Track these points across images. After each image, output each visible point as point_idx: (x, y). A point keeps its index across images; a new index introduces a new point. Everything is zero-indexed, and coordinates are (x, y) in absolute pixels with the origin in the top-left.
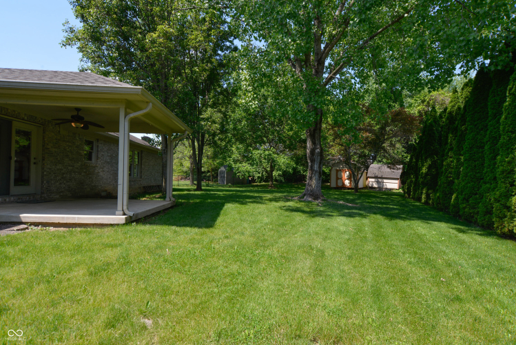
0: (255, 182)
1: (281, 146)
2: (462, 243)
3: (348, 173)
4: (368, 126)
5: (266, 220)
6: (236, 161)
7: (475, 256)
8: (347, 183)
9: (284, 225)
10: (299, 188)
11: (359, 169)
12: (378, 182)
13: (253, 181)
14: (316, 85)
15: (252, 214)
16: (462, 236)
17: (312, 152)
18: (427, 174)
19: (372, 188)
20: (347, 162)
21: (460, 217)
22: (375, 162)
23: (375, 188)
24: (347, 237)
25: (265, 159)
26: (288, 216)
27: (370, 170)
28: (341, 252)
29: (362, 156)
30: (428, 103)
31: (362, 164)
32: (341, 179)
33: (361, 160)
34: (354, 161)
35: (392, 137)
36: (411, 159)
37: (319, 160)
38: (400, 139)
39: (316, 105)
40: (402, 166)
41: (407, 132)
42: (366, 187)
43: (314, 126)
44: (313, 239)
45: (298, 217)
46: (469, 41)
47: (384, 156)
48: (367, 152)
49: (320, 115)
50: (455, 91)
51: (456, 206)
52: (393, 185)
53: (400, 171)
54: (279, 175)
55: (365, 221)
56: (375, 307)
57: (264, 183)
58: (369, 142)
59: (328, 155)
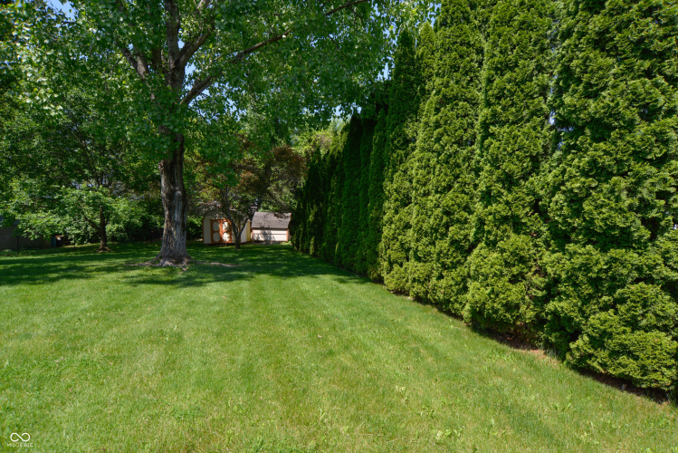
0: (69, 244)
1: (120, 185)
2: (341, 294)
3: (226, 223)
4: (249, 164)
5: (85, 304)
6: (22, 209)
7: (351, 305)
8: (226, 237)
9: (117, 307)
10: (154, 249)
11: (240, 218)
12: (265, 234)
13: (66, 240)
14: (170, 98)
15: (55, 299)
16: (343, 287)
17: (171, 195)
18: (314, 222)
19: (258, 241)
20: (225, 208)
21: (343, 266)
22: (261, 210)
23: (261, 241)
24: (217, 309)
25: (88, 204)
26: (128, 293)
27: (254, 219)
28: (207, 330)
29: (244, 201)
30: (315, 143)
31: (244, 211)
32: (218, 231)
33: (243, 207)
34: (234, 207)
35: (277, 180)
36: (299, 205)
37: (181, 207)
38: (288, 183)
39: (171, 128)
40: (290, 214)
41: (294, 174)
42: (251, 241)
43: (171, 157)
44: (168, 320)
45: (146, 291)
46: (342, 83)
47: (271, 203)
48: (249, 196)
49: (179, 143)
50: (335, 133)
51: (339, 256)
52: (281, 236)
53: (289, 220)
54: (118, 230)
55: (245, 284)
56: (244, 389)
57: (89, 244)
58: (252, 184)
59: (198, 200)
